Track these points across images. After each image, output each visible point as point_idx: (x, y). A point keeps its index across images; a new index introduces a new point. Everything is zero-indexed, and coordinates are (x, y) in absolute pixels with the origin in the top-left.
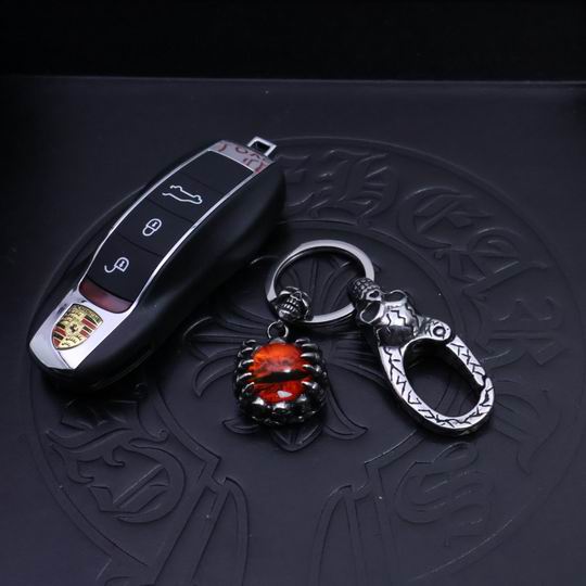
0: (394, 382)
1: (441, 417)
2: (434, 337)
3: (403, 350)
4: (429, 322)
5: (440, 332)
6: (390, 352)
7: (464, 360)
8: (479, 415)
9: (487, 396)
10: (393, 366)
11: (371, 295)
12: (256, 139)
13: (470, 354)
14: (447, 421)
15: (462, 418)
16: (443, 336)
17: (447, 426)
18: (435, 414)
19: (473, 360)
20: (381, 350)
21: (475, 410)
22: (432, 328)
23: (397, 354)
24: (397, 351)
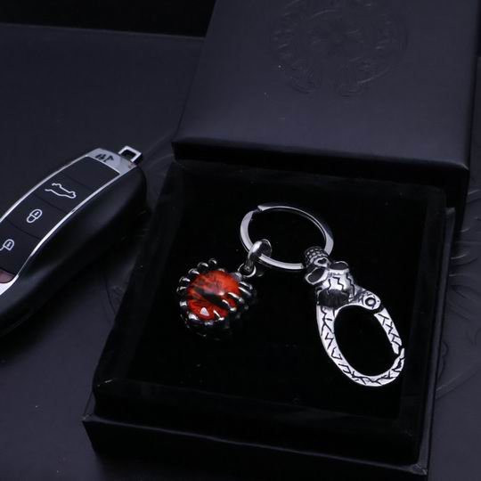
0: (323, 337)
1: (357, 374)
2: (365, 306)
3: (337, 312)
4: (364, 292)
5: (371, 302)
6: (326, 311)
7: (387, 329)
8: (389, 378)
9: (400, 363)
10: (325, 324)
11: (320, 262)
12: (126, 148)
13: (393, 326)
14: (361, 378)
15: (375, 378)
16: (373, 306)
17: (360, 382)
18: (352, 370)
19: (395, 331)
20: (318, 308)
21: (387, 373)
22: (366, 298)
23: (331, 315)
24: (332, 312)
